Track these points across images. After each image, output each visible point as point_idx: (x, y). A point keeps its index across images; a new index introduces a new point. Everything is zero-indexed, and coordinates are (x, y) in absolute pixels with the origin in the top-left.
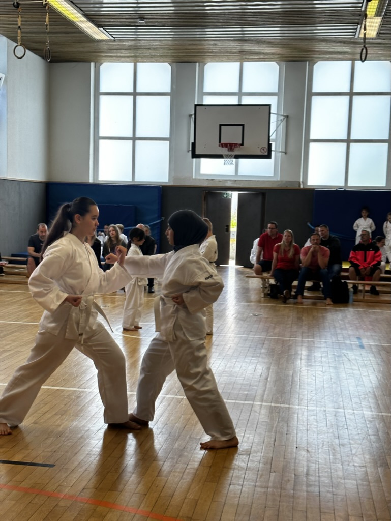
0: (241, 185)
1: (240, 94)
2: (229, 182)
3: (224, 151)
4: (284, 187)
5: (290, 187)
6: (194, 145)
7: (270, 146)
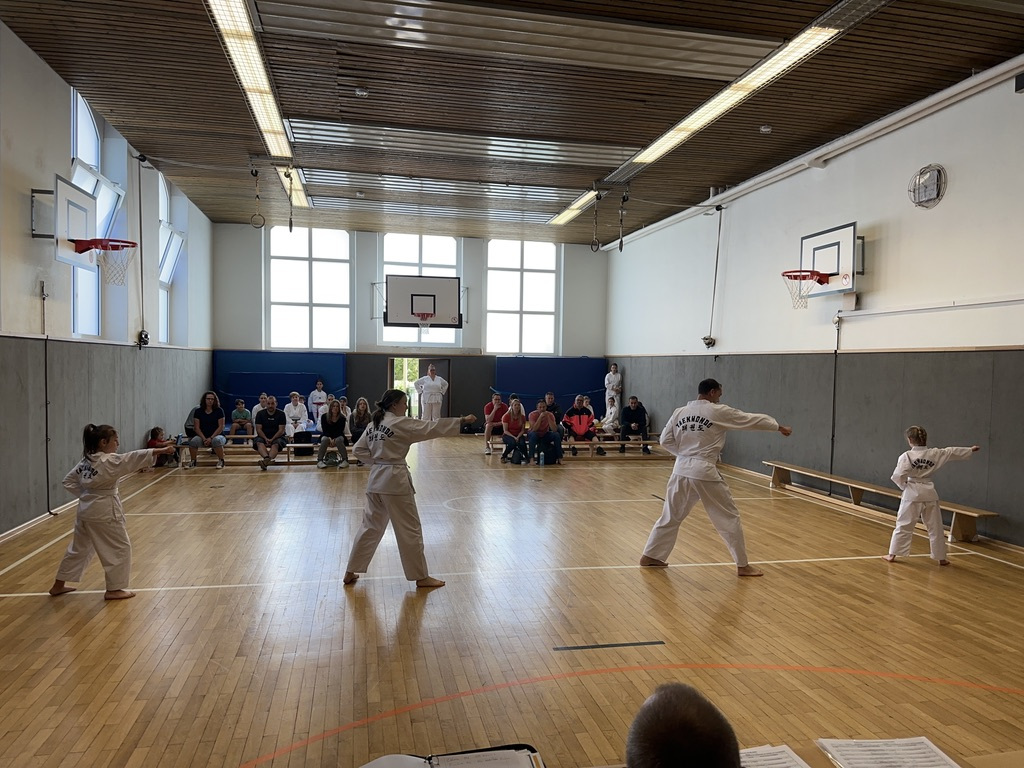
0: (426, 353)
1: (420, 265)
3: (417, 320)
4: (467, 354)
5: (472, 354)
6: (386, 314)
7: (460, 316)
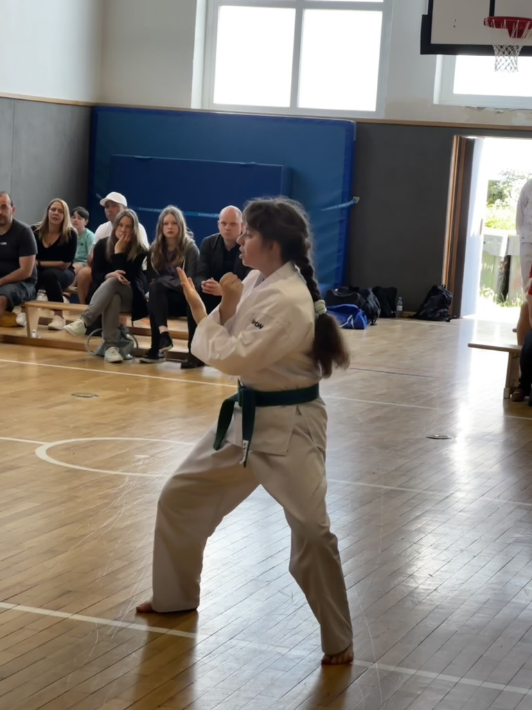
2: (519, 114)
3: (500, 36)
6: (427, 21)
